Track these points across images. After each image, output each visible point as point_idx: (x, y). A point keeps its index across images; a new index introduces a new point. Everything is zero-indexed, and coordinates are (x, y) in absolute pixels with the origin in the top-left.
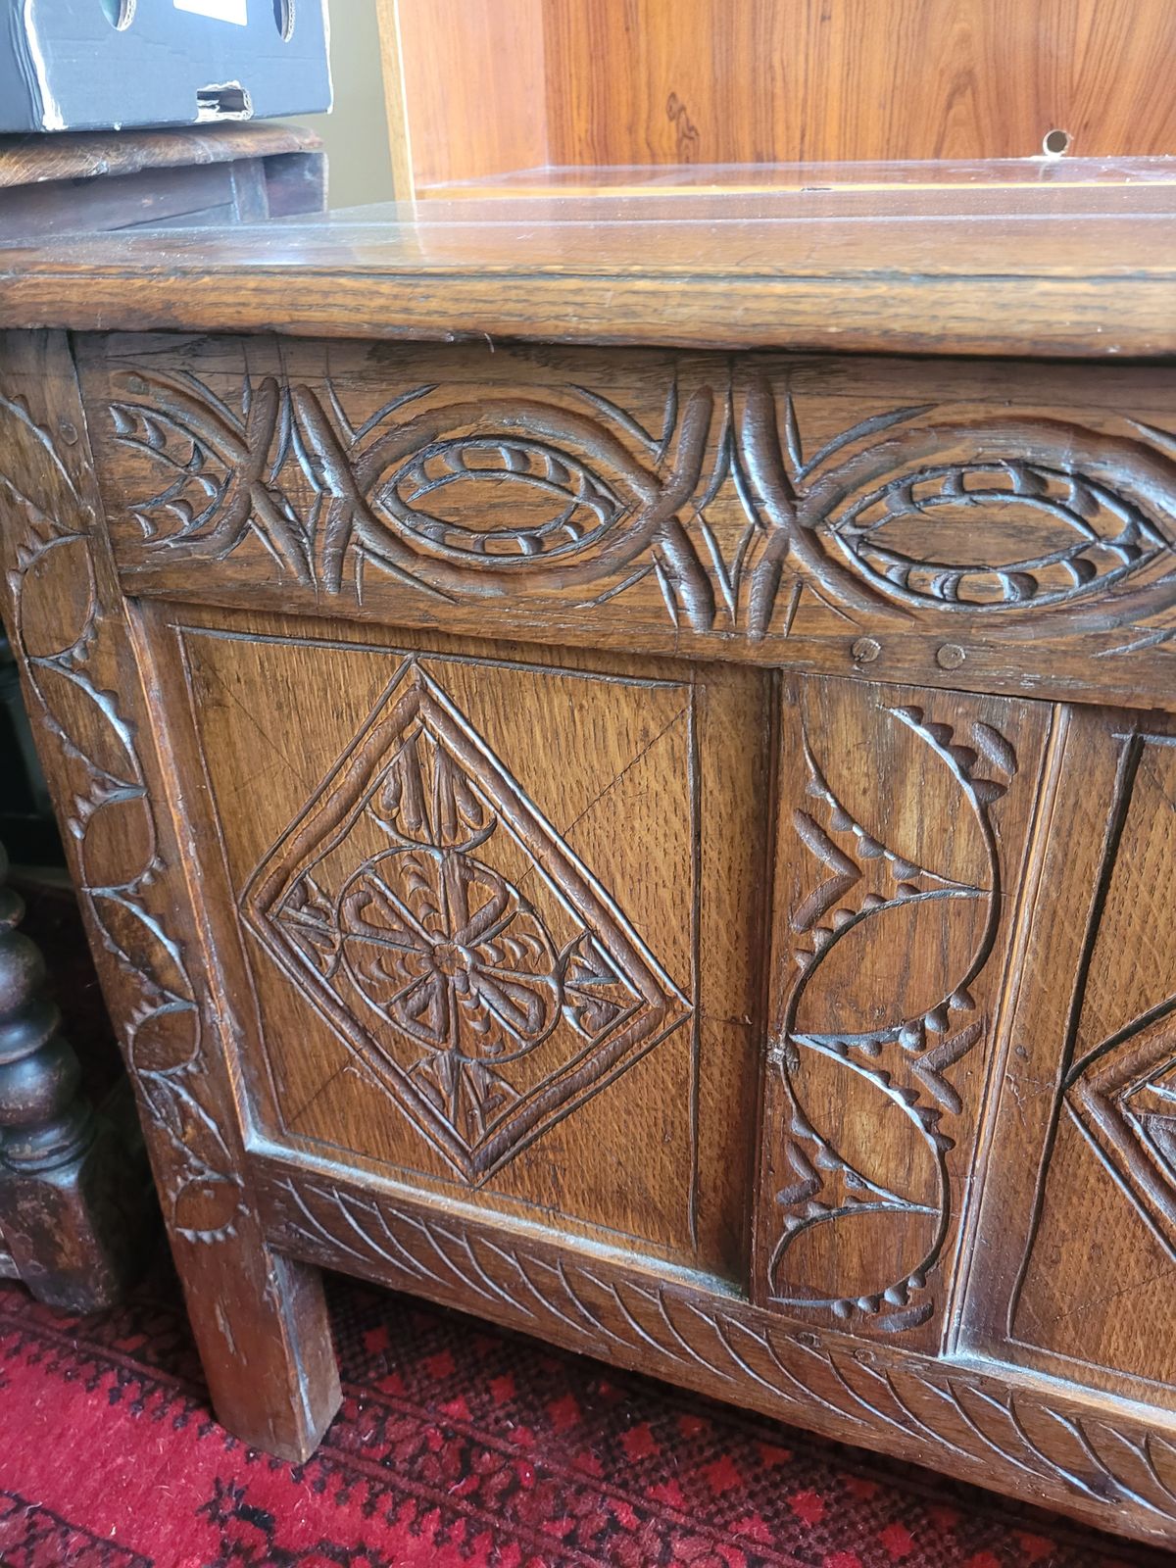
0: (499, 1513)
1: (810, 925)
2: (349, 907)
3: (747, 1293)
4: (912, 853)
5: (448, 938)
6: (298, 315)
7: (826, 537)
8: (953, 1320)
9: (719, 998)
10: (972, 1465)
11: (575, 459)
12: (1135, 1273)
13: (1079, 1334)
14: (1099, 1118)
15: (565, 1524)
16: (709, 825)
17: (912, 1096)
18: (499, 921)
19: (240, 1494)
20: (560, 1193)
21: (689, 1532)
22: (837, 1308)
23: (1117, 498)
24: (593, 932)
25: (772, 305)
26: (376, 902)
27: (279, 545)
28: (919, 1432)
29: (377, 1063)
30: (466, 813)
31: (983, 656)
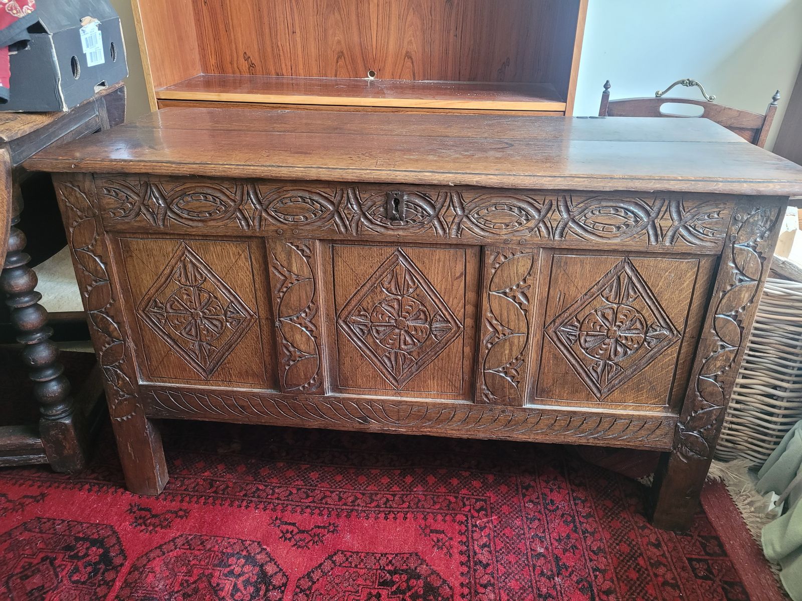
0: (223, 494)
1: (279, 291)
2: (168, 306)
3: (280, 391)
4: (296, 273)
5: (196, 310)
6: (156, 171)
7: (269, 211)
8: (327, 384)
9: (263, 314)
10: (339, 424)
11: (217, 197)
12: (359, 363)
13: (353, 382)
14: (344, 327)
15: (244, 492)
16: (255, 272)
17: (306, 328)
18: (209, 303)
19: (138, 506)
20: (231, 376)
22: (301, 388)
23: (317, 202)
24: (232, 302)
25: (251, 171)
26: (176, 303)
27: (148, 217)
28: (325, 418)
29: (178, 349)
30: (198, 277)
31: (300, 232)
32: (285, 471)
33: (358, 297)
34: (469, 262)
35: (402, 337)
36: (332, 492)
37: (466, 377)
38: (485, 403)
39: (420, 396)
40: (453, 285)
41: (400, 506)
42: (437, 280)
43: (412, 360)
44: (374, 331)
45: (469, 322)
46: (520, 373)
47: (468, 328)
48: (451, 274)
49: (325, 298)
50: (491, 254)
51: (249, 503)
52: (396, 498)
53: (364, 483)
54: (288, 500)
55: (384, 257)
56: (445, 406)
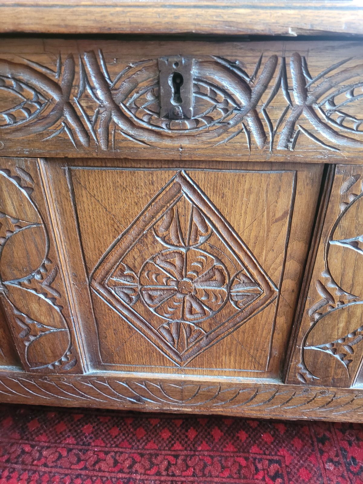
3: (23, 369)
4: (14, 214)
8: (85, 361)
10: (105, 403)
12: (127, 335)
13: (120, 357)
14: (102, 291)
15: (6, 457)
17: (46, 295)
21: (48, 447)
22: (50, 367)
28: (87, 398)
31: (9, 144)
32: (56, 424)
33: (119, 251)
34: (301, 194)
35: (187, 305)
36: (107, 453)
37: (276, 353)
38: (299, 383)
39: (211, 373)
40: (268, 231)
41: (184, 473)
42: (244, 223)
43: (201, 332)
44: (146, 296)
45: (289, 284)
46: (355, 350)
47: (286, 293)
48: (268, 213)
49: (68, 252)
50: (344, 180)
51: (12, 472)
52: (179, 461)
53: (142, 438)
54: (56, 466)
55: (157, 187)
56: (245, 386)
